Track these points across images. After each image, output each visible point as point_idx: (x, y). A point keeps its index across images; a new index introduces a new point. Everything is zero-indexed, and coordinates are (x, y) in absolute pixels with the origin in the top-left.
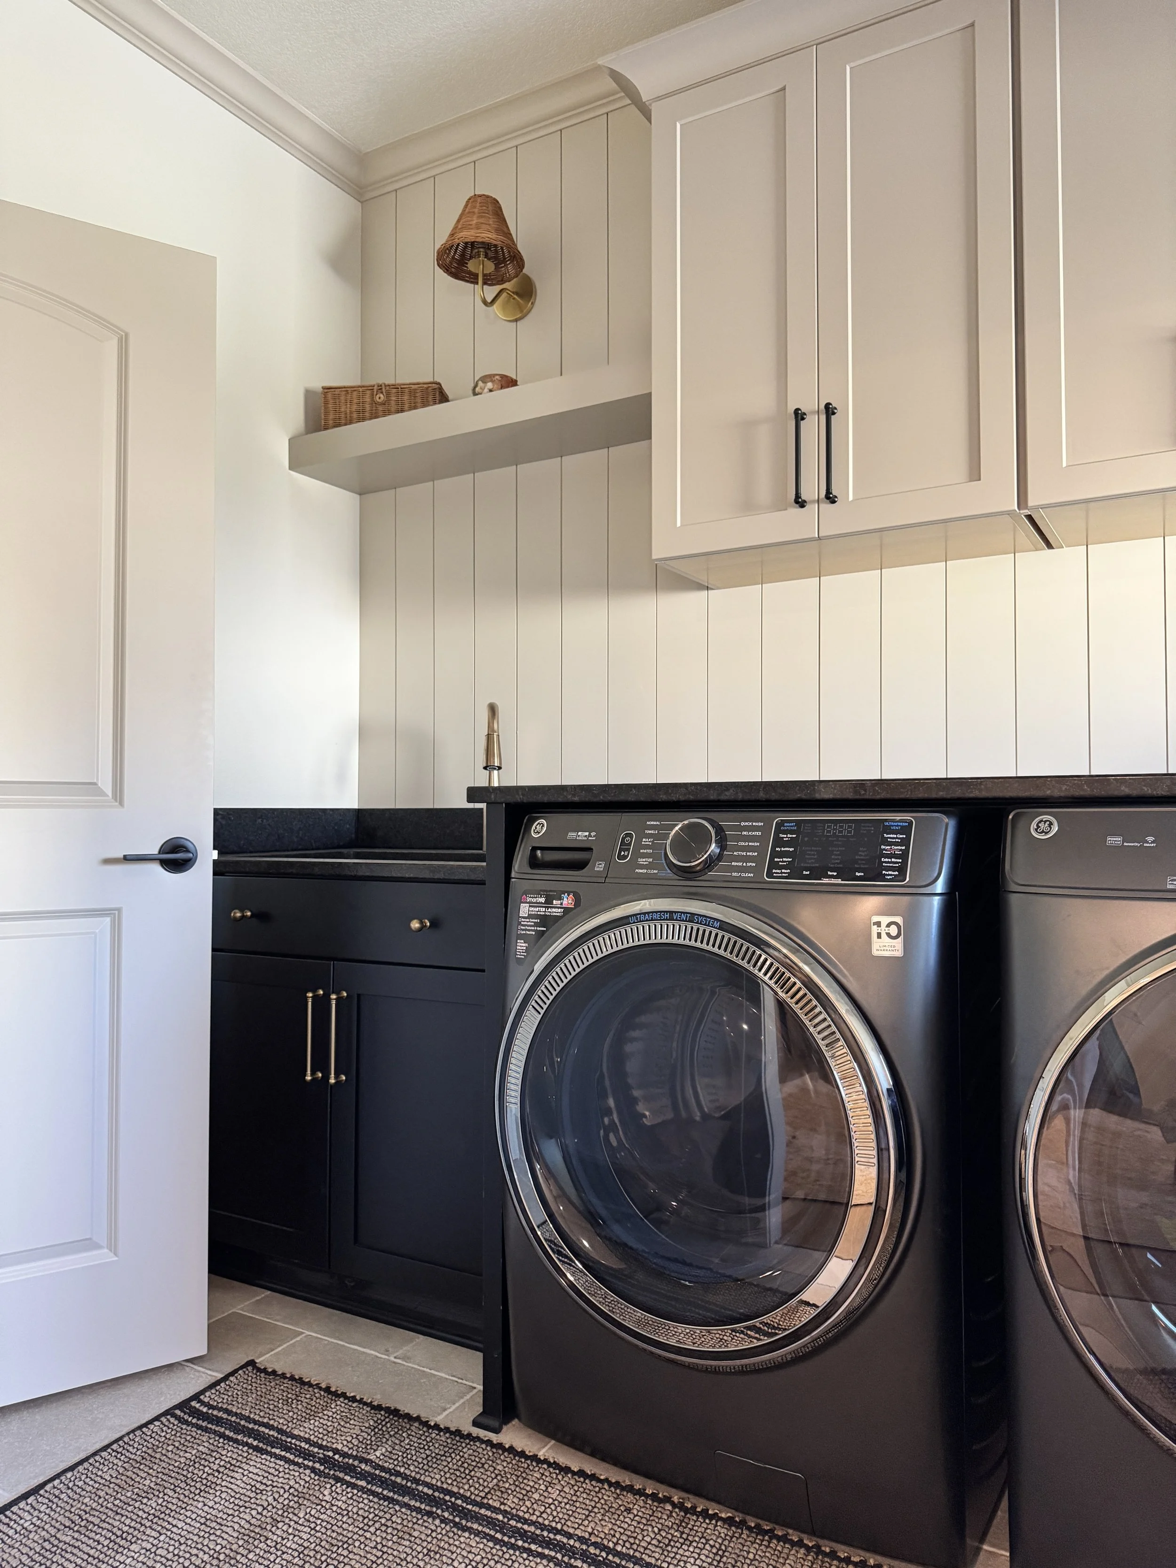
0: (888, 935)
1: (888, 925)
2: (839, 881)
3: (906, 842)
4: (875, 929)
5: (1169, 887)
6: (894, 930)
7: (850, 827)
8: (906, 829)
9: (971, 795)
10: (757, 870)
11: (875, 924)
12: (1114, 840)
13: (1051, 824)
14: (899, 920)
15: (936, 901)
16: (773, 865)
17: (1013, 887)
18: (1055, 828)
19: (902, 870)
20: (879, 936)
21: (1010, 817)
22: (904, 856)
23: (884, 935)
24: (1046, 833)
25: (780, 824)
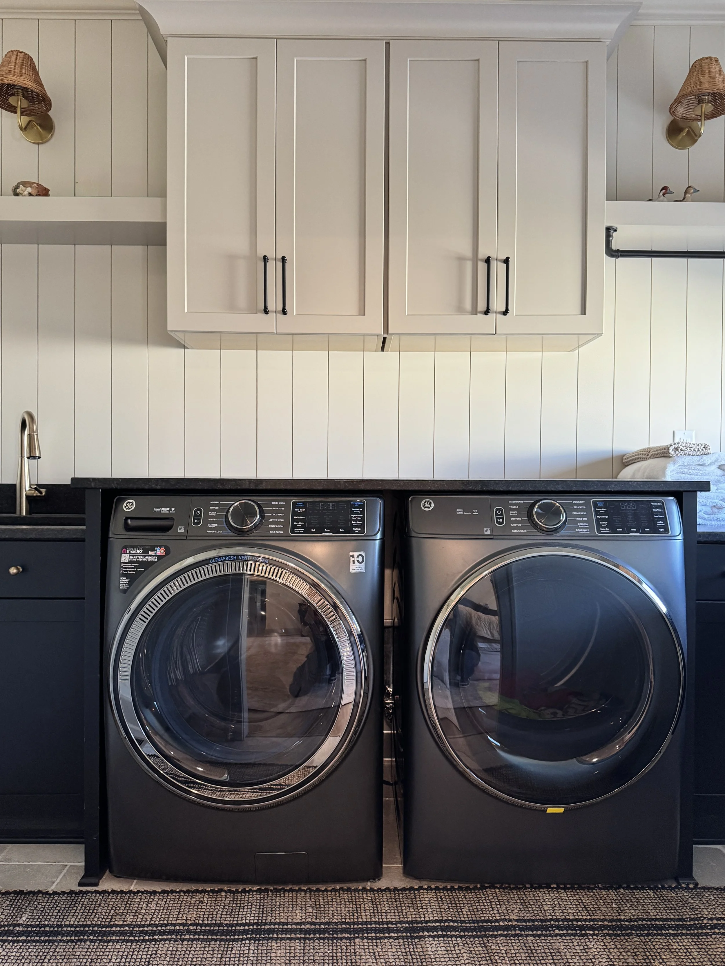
0: (358, 561)
1: (358, 557)
2: (331, 534)
3: (362, 513)
4: (351, 559)
5: (485, 533)
6: (360, 559)
7: (333, 505)
8: (362, 506)
9: (393, 489)
10: (285, 529)
11: (351, 556)
12: (460, 511)
13: (430, 503)
14: (363, 553)
15: (377, 542)
16: (294, 526)
17: (414, 534)
18: (433, 506)
19: (363, 527)
20: (354, 562)
21: (410, 499)
22: (363, 520)
23: (356, 562)
24: (429, 508)
25: (295, 503)
